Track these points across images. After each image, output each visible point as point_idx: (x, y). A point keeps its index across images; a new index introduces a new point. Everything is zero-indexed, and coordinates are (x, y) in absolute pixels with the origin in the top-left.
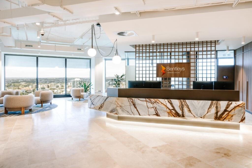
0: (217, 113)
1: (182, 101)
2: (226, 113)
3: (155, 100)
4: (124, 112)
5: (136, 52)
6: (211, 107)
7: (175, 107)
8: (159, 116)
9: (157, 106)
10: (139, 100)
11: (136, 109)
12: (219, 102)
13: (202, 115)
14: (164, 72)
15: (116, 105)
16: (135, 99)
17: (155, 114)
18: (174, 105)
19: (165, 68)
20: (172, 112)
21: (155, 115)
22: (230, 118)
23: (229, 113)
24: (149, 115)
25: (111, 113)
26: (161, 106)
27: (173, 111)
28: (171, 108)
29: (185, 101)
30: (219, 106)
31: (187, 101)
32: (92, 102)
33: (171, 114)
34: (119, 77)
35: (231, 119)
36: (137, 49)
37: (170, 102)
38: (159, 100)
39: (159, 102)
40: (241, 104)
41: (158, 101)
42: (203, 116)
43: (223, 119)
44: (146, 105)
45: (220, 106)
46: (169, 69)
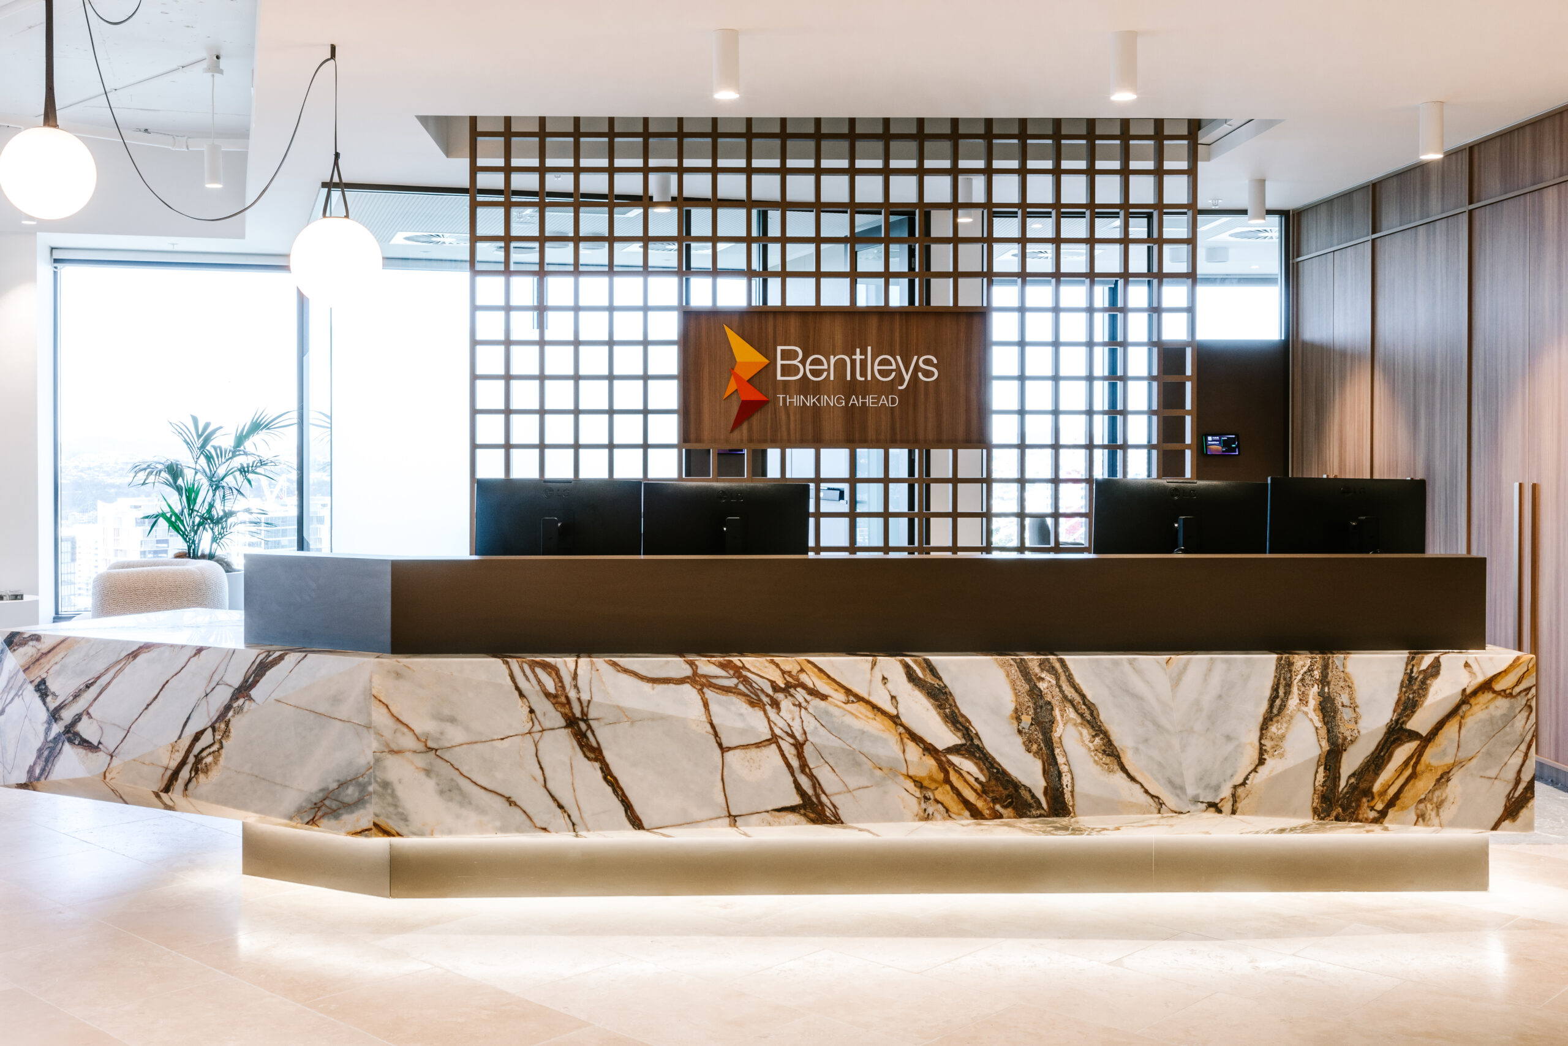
0: (1332, 758)
1: (1037, 670)
2: (1402, 753)
3: (787, 668)
4: (465, 800)
5: (472, 191)
6: (1283, 707)
7: (980, 725)
8: (836, 820)
9: (811, 724)
10: (626, 671)
11: (593, 771)
12: (1338, 658)
13: (1217, 788)
14: (754, 395)
15: (379, 734)
16: (584, 661)
17: (796, 800)
18: (965, 709)
19: (762, 360)
20: (953, 777)
21: (792, 817)
22: (1432, 791)
23: (1419, 753)
24: (733, 819)
25: (312, 822)
26: (849, 720)
27: (967, 765)
28: (944, 737)
29: (1057, 665)
30: (1344, 698)
31: (1078, 663)
32: (67, 715)
33: (943, 794)
34: (215, 442)
35: (1438, 806)
36: (481, 162)
37: (930, 679)
38: (821, 670)
39: (823, 687)
40: (1505, 672)
41: (810, 679)
42: (1226, 792)
43: (1380, 806)
44: (704, 718)
45: (1351, 698)
46: (794, 370)
